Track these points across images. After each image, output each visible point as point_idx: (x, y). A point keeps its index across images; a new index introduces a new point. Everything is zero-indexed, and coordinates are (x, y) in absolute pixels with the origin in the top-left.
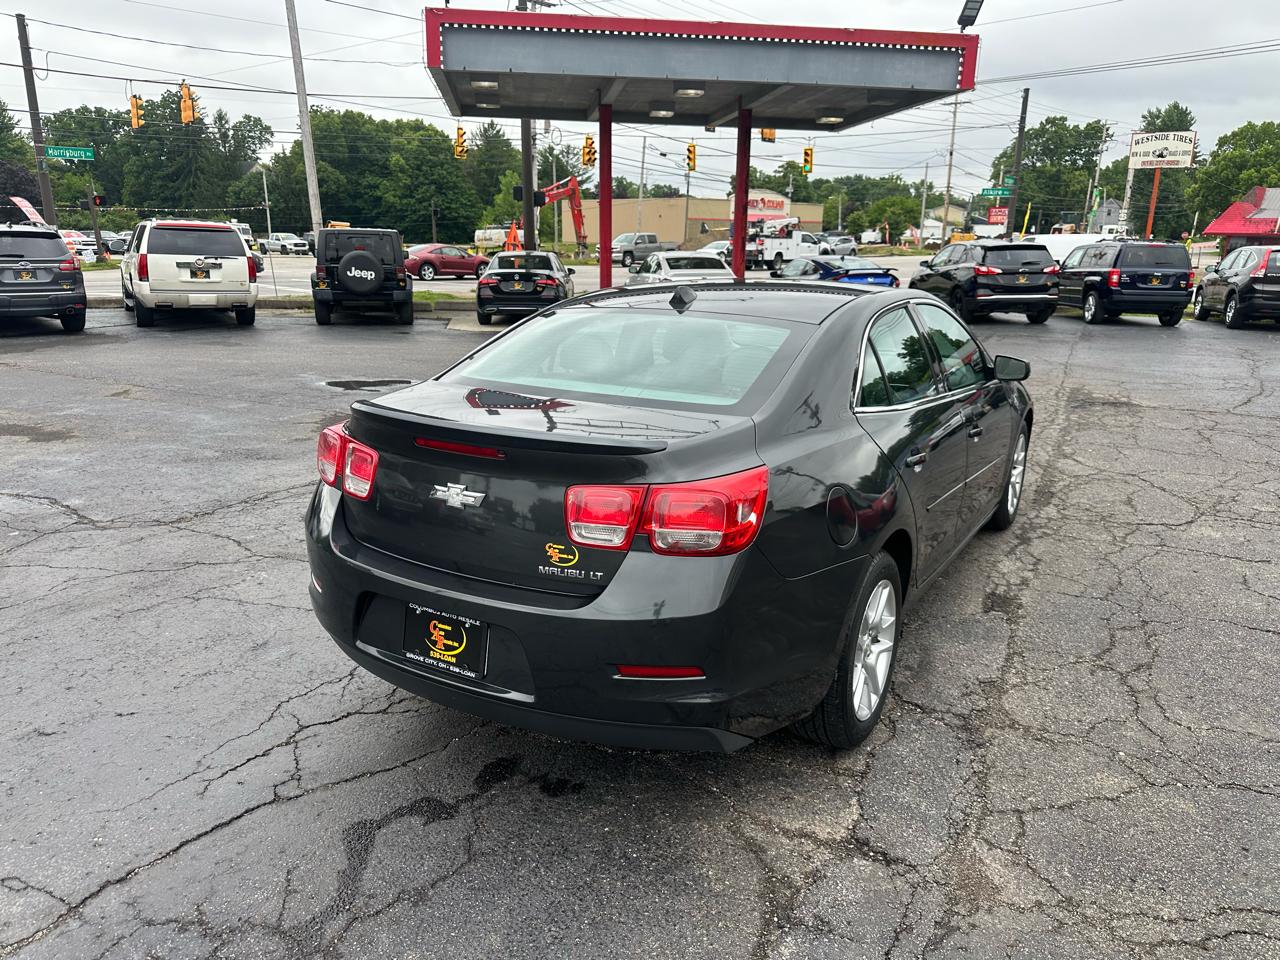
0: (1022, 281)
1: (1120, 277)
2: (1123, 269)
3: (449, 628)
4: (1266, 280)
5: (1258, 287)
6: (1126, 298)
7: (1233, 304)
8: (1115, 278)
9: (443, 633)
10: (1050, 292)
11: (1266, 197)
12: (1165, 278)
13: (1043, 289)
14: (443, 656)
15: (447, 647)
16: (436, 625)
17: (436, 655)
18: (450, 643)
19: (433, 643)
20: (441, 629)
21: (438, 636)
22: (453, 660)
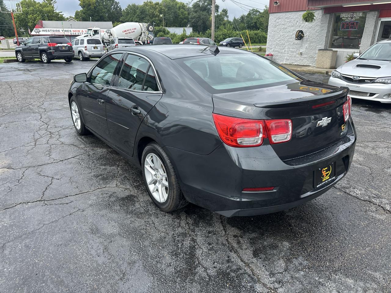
3: (327, 168)
9: (325, 171)
11: (43, 23)
14: (326, 178)
15: (327, 175)
16: (323, 170)
17: (324, 180)
18: (327, 173)
19: (323, 177)
20: (325, 170)
21: (324, 173)
22: (329, 177)
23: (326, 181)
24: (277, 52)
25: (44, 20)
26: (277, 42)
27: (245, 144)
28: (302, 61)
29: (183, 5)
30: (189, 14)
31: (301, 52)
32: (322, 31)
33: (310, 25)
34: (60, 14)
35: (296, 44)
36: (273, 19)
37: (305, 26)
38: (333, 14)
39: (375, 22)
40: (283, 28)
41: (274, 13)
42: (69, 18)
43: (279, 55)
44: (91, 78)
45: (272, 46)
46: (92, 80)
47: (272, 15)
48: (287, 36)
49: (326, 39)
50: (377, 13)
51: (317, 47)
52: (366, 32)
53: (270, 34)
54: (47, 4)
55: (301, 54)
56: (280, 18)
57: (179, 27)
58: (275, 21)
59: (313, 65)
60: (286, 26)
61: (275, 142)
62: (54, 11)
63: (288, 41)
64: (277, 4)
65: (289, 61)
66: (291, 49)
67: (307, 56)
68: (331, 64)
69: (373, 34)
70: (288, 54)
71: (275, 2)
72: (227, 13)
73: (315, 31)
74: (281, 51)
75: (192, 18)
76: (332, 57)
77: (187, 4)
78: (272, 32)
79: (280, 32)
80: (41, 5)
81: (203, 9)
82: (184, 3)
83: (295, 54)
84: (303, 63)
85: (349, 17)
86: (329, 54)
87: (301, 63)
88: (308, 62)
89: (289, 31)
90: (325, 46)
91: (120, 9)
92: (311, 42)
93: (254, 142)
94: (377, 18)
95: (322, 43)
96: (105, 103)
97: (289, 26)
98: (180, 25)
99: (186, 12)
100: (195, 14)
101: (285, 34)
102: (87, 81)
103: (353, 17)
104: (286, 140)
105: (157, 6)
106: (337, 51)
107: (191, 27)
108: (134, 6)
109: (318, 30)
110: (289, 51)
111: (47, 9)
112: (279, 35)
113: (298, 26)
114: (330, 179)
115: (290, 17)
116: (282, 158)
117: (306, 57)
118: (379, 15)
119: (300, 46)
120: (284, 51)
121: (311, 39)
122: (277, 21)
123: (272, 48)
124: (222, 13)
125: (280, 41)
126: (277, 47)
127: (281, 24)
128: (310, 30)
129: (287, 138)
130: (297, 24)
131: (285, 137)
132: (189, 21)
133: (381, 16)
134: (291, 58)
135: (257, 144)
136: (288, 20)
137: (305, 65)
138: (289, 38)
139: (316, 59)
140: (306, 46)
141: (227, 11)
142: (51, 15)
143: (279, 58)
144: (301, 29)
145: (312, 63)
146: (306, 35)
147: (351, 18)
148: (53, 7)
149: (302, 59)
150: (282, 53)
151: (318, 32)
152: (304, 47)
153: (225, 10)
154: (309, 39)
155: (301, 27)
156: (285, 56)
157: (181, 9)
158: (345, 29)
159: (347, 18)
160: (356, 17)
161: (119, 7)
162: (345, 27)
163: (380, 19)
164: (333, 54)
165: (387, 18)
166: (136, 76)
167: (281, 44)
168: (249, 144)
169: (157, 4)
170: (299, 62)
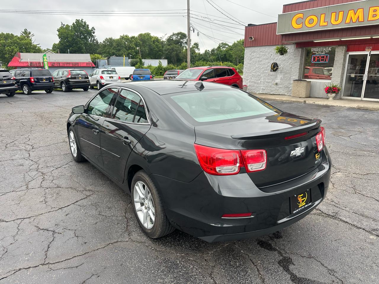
0: (5, 82)
1: (34, 79)
2: (34, 77)
3: (302, 195)
4: (71, 78)
5: (70, 80)
6: (38, 86)
7: (63, 85)
8: (33, 80)
10: (15, 86)
11: (21, 55)
12: (46, 79)
13: (12, 85)
14: (302, 205)
15: (303, 201)
16: (299, 197)
17: (301, 206)
18: (303, 199)
19: (299, 203)
20: (301, 197)
21: (300, 199)
22: (305, 204)
23: (303, 207)
24: (253, 83)
25: (22, 52)
26: (253, 73)
27: (223, 172)
28: (278, 90)
29: (157, 39)
30: (163, 47)
31: (277, 82)
32: (295, 63)
33: (283, 58)
34: (37, 46)
35: (272, 76)
36: (248, 53)
37: (279, 59)
38: (305, 48)
39: (344, 55)
40: (258, 61)
41: (249, 47)
42: (46, 50)
43: (256, 85)
44: (88, 110)
45: (248, 77)
46: (89, 111)
47: (247, 48)
48: (262, 68)
49: (299, 71)
50: (345, 47)
51: (292, 78)
52: (336, 65)
53: (245, 66)
54: (24, 37)
55: (276, 84)
56: (255, 52)
57: (154, 59)
58: (251, 54)
59: (289, 95)
60: (261, 59)
61: (251, 170)
62: (31, 43)
63: (263, 73)
64: (252, 39)
65: (265, 91)
66: (267, 80)
67: (283, 86)
68: (306, 94)
69: (343, 66)
70: (264, 84)
71: (250, 38)
72: (198, 46)
73: (288, 63)
74: (257, 82)
75: (166, 51)
76: (306, 87)
77: (161, 38)
78: (248, 65)
79: (255, 64)
80: (18, 38)
81: (176, 42)
82: (158, 37)
83: (270, 84)
84: (278, 93)
85: (320, 51)
86: (303, 84)
87: (276, 93)
88: (283, 91)
89: (264, 64)
90: (299, 77)
91: (97, 42)
92: (286, 73)
93: (232, 170)
94: (345, 52)
95: (295, 74)
96: (100, 133)
97: (264, 59)
98: (155, 57)
99: (160, 45)
100: (169, 47)
101: (260, 66)
102: (84, 113)
103: (323, 51)
104: (262, 169)
105: (133, 39)
106: (310, 81)
107: (166, 59)
108: (111, 39)
109: (292, 62)
110: (265, 82)
111: (24, 42)
112: (255, 67)
113: (272, 59)
114: (307, 206)
115: (264, 50)
116: (258, 186)
117: (281, 87)
118: (347, 49)
119: (275, 77)
120: (260, 82)
121: (285, 70)
122: (252, 54)
123: (248, 79)
124: (194, 46)
125: (256, 72)
126: (253, 78)
127: (256, 57)
128: (284, 62)
129: (262, 167)
130: (272, 57)
131: (261, 166)
132: (163, 53)
133: (348, 50)
134: (267, 88)
135: (234, 172)
136: (263, 54)
137: (280, 94)
138: (264, 70)
139: (291, 88)
140: (281, 77)
141: (198, 45)
142: (29, 47)
143: (256, 88)
144: (275, 61)
145: (287, 92)
146: (280, 67)
147: (321, 52)
148: (30, 40)
149: (277, 89)
150: (258, 83)
151: (291, 65)
152: (279, 77)
153: (197, 44)
154: (283, 71)
155: (275, 60)
156: (261, 86)
157: (156, 42)
158: (316, 62)
159: (317, 52)
160: (326, 51)
161: (95, 40)
162: (316, 60)
163: (348, 53)
164: (307, 84)
165: (354, 52)
166: (131, 107)
167: (257, 75)
168: (227, 173)
169: (133, 37)
170: (275, 91)
